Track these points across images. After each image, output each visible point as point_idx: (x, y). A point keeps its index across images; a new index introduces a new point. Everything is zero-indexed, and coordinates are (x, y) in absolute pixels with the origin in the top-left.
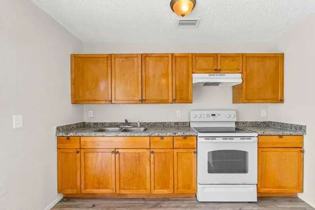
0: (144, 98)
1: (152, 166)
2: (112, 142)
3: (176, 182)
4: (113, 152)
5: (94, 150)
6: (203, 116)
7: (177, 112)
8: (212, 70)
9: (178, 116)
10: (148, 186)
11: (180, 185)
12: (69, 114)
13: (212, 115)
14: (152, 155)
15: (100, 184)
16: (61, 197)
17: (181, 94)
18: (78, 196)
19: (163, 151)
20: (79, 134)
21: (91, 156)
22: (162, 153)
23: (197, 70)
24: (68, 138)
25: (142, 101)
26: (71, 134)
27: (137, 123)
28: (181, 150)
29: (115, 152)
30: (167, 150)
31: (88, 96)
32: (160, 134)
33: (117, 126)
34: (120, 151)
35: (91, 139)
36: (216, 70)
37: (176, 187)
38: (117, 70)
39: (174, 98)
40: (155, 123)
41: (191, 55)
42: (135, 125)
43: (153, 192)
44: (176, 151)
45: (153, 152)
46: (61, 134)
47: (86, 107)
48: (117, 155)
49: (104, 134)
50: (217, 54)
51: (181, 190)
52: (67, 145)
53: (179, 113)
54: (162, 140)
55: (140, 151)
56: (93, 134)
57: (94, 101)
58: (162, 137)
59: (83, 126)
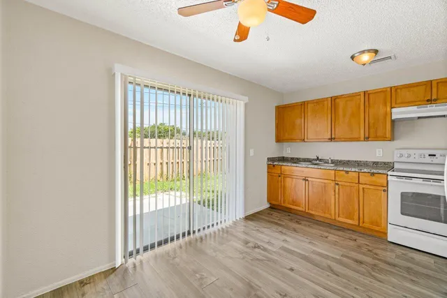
0: (333, 136)
1: (337, 196)
2: (303, 172)
3: (361, 215)
4: (304, 179)
5: (290, 176)
6: (413, 156)
7: (377, 150)
8: (423, 101)
9: (377, 155)
10: (333, 212)
11: (366, 219)
12: (273, 150)
13: (430, 155)
14: (337, 187)
15: (294, 203)
16: (268, 206)
17: (376, 131)
18: (279, 208)
19: (348, 184)
20: (281, 164)
21: (288, 180)
22: (347, 186)
23: (399, 104)
24: (274, 166)
25: (331, 139)
26: (276, 163)
27: (328, 160)
28: (368, 187)
29: (305, 180)
30: (352, 185)
31: (287, 136)
32: (345, 169)
33: (310, 162)
34: (309, 179)
35: (288, 168)
36: (428, 101)
37: (361, 221)
38: (309, 114)
39: (367, 135)
40: (349, 161)
41: (389, 89)
42: (326, 162)
43: (338, 219)
44: (361, 186)
45: (338, 184)
46: (270, 163)
47: (285, 144)
48: (307, 182)
49: (297, 165)
50: (431, 81)
51: (366, 225)
52: (273, 171)
53: (379, 151)
54: (347, 175)
55: (326, 181)
56: (289, 164)
57: (292, 140)
58: (347, 172)
59: (283, 159)
